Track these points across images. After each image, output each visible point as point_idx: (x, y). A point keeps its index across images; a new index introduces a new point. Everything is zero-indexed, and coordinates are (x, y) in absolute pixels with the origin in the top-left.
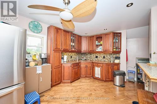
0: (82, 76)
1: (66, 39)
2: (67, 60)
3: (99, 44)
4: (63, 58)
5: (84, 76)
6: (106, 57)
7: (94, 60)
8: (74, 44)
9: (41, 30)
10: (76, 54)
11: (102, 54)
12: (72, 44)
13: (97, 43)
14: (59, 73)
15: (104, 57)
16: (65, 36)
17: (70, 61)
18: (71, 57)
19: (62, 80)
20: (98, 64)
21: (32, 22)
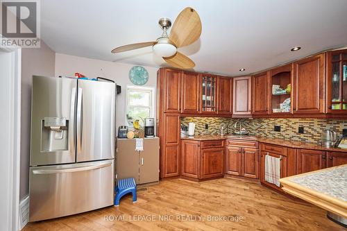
0: (230, 172)
1: (191, 88)
2: (197, 133)
3: (284, 92)
4: (186, 127)
5: (237, 173)
6: (310, 130)
7: (270, 136)
8: (209, 98)
9: (147, 79)
10: (221, 121)
11: (293, 120)
12: (204, 97)
13: (276, 89)
14: (176, 157)
15: (301, 130)
16: (189, 83)
17: (204, 134)
18: (207, 127)
19: (183, 171)
20: (275, 148)
21: (133, 69)
